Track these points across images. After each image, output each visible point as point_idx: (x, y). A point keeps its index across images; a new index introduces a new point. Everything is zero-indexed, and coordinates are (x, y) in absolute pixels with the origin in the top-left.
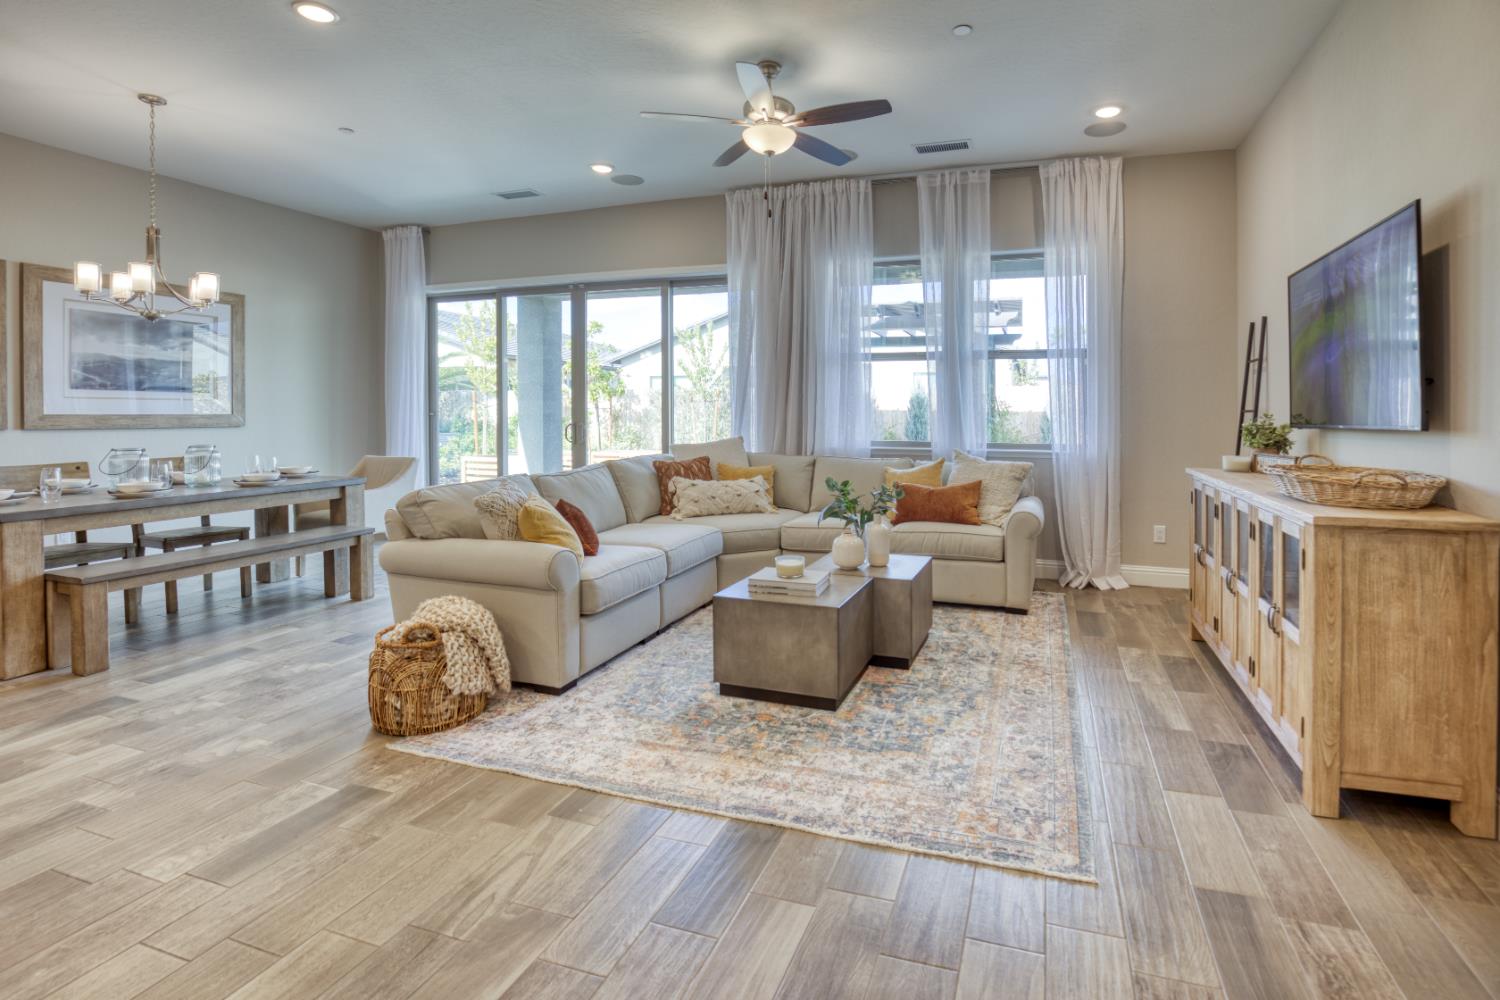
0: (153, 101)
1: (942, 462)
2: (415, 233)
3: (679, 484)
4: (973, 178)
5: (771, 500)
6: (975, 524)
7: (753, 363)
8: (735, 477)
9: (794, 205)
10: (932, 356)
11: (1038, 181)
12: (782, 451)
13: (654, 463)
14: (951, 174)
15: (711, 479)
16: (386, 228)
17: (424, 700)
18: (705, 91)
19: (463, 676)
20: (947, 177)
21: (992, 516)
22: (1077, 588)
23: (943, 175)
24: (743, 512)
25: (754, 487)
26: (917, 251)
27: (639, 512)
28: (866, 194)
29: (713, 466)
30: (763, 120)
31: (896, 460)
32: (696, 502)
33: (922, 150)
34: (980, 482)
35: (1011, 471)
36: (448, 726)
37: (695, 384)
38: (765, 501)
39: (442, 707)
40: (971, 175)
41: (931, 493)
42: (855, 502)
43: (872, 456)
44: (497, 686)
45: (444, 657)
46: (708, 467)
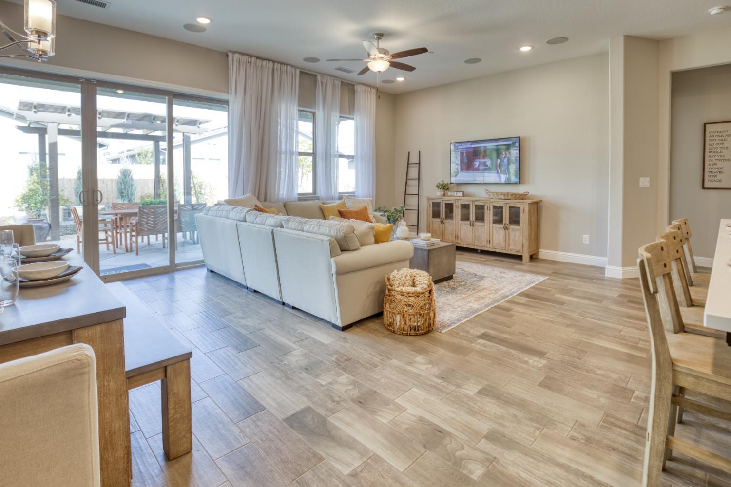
11: (354, 90)
30: (376, 58)
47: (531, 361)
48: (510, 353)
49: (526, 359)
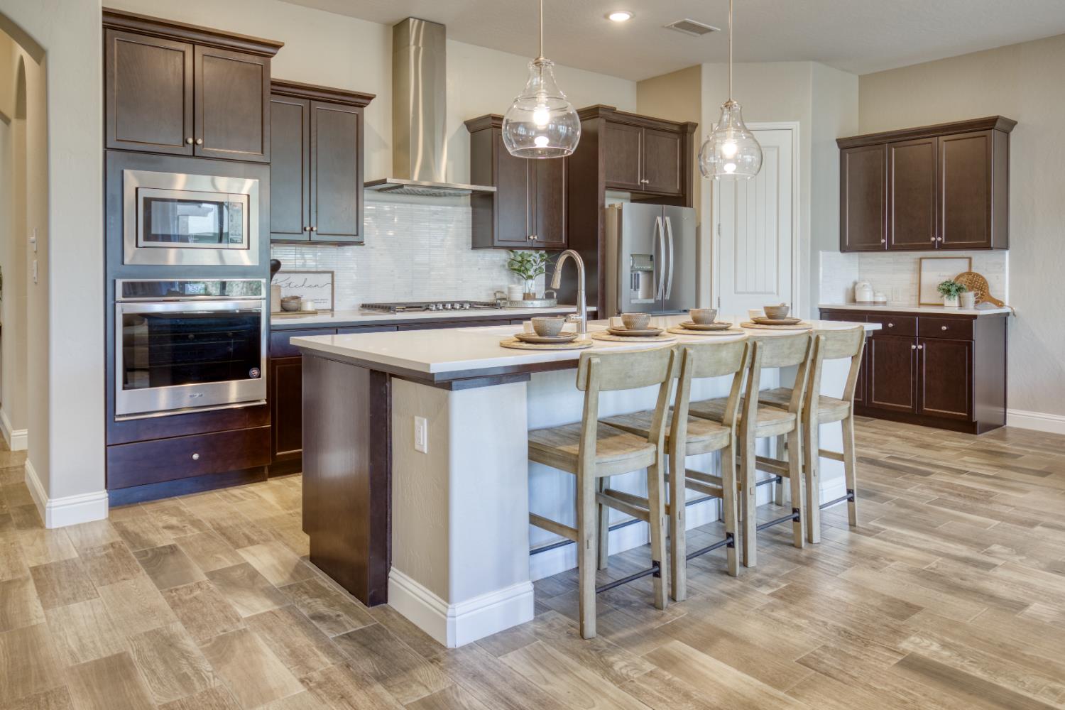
47: (935, 647)
48: (984, 670)
49: (946, 653)
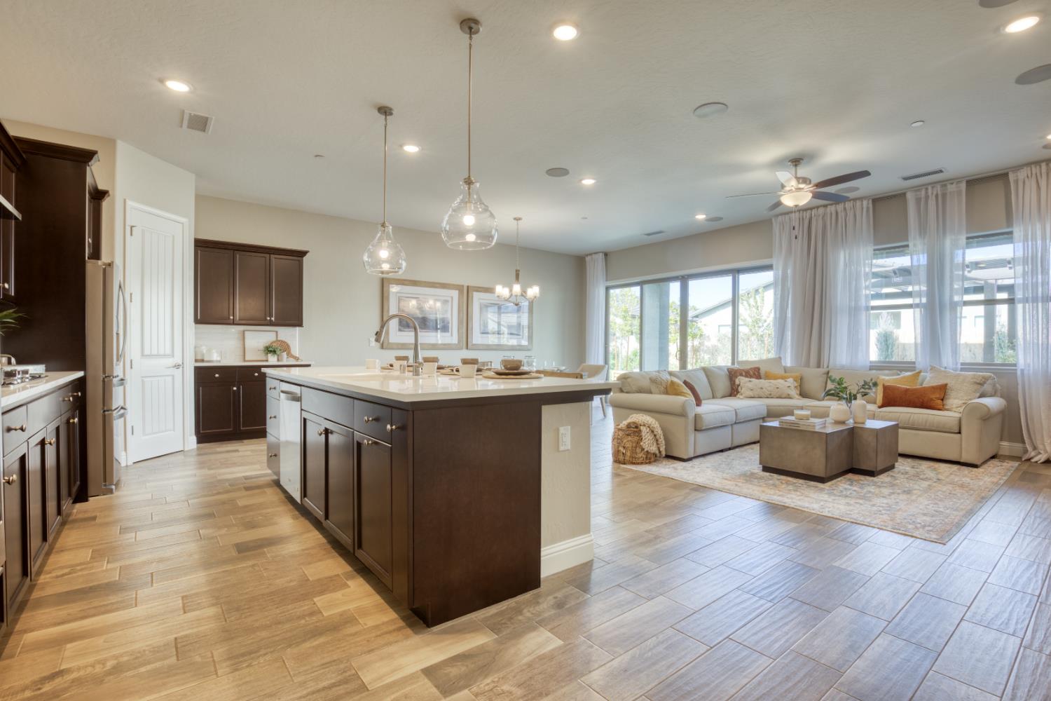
0: (517, 219)
1: (920, 372)
2: (601, 256)
3: (741, 380)
4: (951, 188)
5: (798, 392)
6: (939, 410)
7: (789, 314)
8: (776, 378)
9: (817, 220)
10: (917, 306)
11: (1009, 182)
12: (807, 365)
13: (728, 369)
14: (933, 187)
15: (761, 378)
16: (587, 255)
17: (634, 451)
18: (760, 177)
19: (648, 444)
20: (930, 190)
21: (954, 406)
22: (1036, 462)
23: (927, 189)
24: (780, 397)
25: (789, 385)
26: (907, 240)
27: (719, 394)
28: (868, 208)
29: (762, 372)
30: (791, 190)
31: (887, 372)
32: (752, 390)
33: (906, 179)
34: (946, 385)
35: (972, 379)
36: (642, 463)
37: (751, 330)
38: (794, 392)
39: (640, 455)
40: (949, 186)
41: (907, 390)
42: (846, 388)
43: (870, 369)
44: (660, 452)
45: (641, 436)
46: (759, 373)
